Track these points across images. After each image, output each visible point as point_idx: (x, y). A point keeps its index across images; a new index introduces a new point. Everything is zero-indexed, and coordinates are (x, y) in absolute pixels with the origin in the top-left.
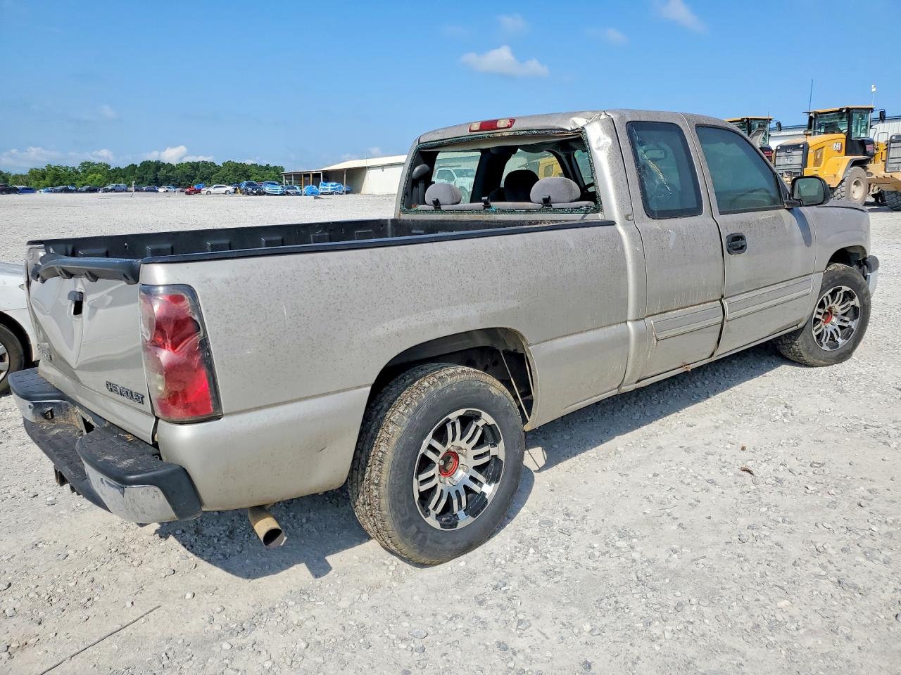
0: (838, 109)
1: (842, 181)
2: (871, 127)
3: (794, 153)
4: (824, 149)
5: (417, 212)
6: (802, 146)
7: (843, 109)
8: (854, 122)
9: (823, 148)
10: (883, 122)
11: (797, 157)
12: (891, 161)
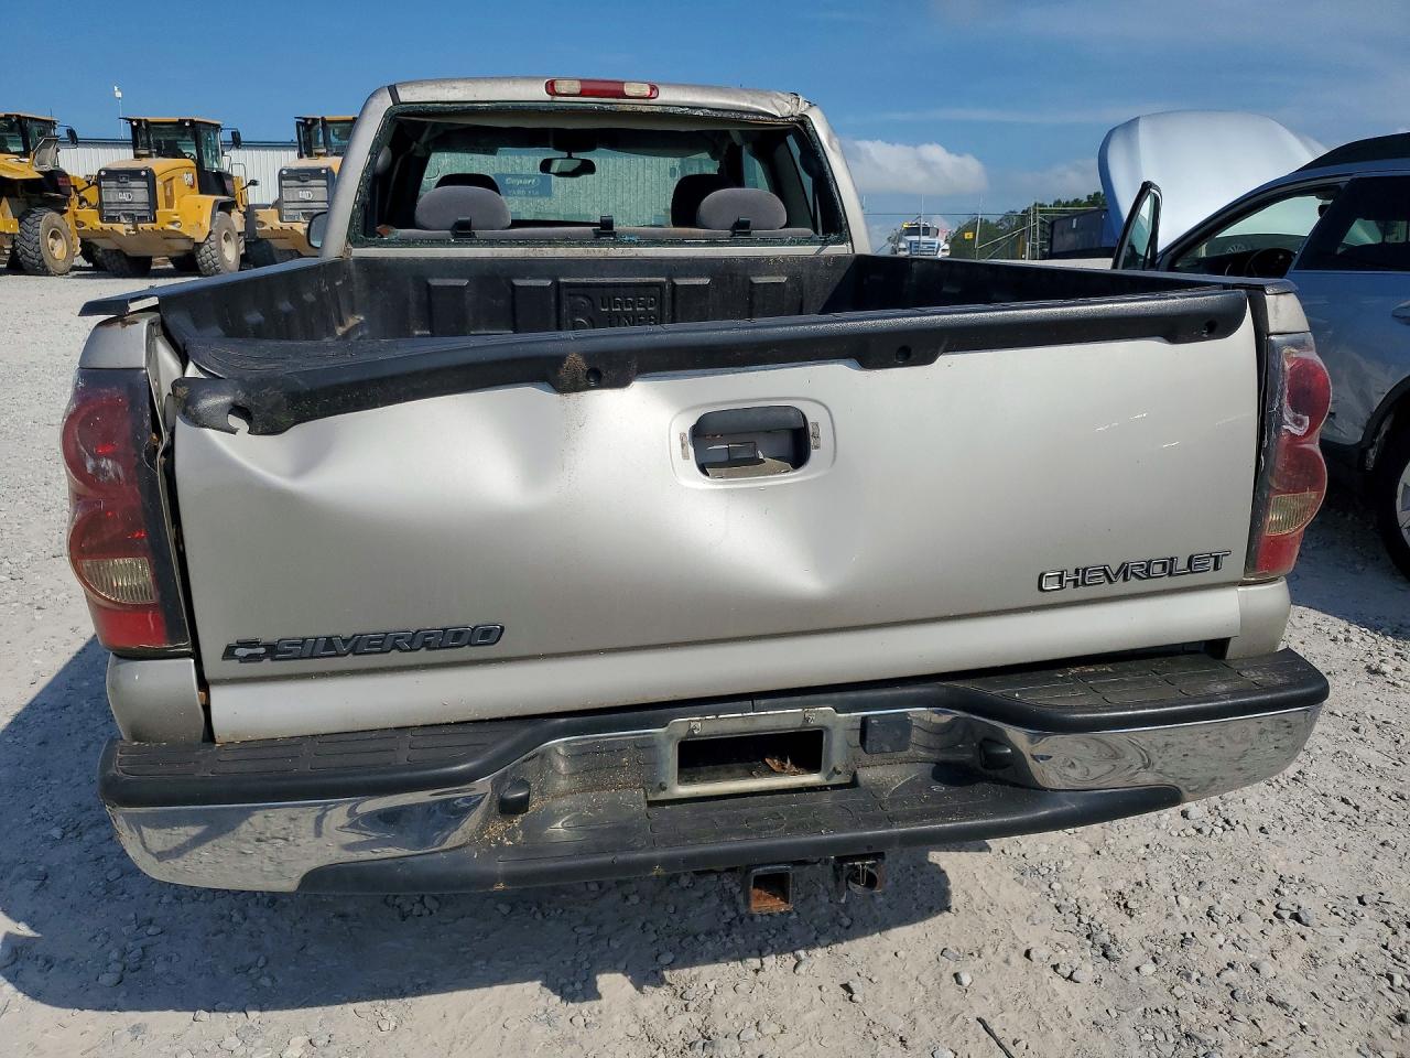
0: (177, 119)
1: (210, 233)
2: (223, 153)
3: (134, 184)
4: (174, 180)
5: (389, 244)
6: (143, 173)
7: (185, 121)
8: (203, 143)
9: (171, 179)
10: (238, 148)
11: (138, 193)
12: (286, 206)
